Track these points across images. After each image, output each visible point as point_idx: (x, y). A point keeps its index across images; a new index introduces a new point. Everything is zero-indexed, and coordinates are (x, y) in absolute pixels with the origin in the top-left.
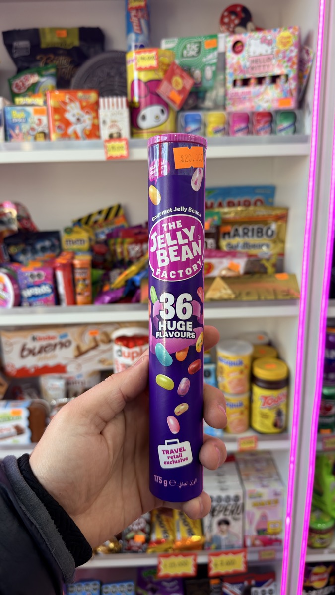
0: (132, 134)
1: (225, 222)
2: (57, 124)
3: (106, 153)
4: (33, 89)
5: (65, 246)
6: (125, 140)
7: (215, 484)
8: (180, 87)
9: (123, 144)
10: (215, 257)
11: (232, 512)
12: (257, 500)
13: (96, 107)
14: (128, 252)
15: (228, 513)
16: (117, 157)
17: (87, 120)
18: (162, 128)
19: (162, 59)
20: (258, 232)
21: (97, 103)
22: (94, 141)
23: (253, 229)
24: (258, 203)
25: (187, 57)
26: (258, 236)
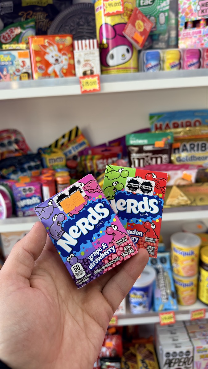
0: (102, 71)
1: (177, 140)
2: (39, 65)
3: (81, 88)
4: (17, 39)
5: (48, 163)
6: (98, 75)
7: (170, 341)
8: (142, 30)
9: (96, 79)
10: (172, 169)
11: (184, 363)
12: (204, 353)
13: (71, 49)
14: (97, 166)
15: (181, 364)
16: (90, 91)
17: (64, 61)
18: (127, 65)
19: (126, 5)
20: (202, 147)
21: (72, 46)
22: (70, 78)
23: (198, 145)
24: (197, 124)
25: (144, 6)
26: (202, 150)
